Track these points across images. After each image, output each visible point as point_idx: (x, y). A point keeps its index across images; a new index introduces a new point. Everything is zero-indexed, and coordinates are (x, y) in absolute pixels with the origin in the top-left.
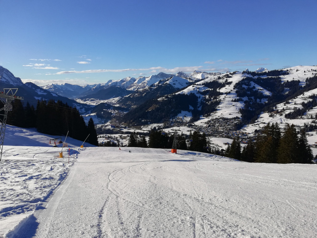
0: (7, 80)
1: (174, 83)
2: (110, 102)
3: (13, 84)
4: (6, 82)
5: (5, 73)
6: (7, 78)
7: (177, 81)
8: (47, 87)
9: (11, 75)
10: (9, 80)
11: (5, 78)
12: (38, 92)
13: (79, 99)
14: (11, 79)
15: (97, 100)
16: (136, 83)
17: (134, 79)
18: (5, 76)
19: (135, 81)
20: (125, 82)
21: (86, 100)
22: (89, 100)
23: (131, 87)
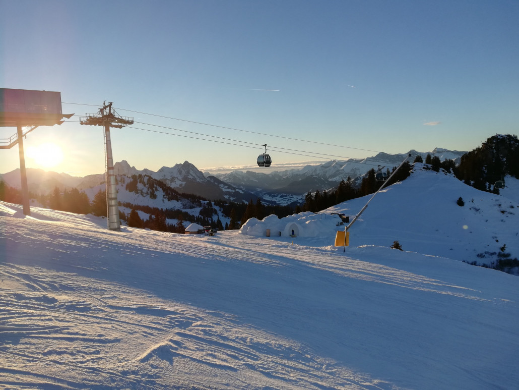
0: (194, 177)
5: (191, 169)
6: (194, 175)
10: (196, 176)
11: (191, 175)
12: (221, 188)
13: (264, 194)
15: (288, 196)
16: (343, 170)
17: (340, 164)
18: (191, 172)
19: (341, 166)
20: (328, 169)
21: (274, 196)
22: (279, 196)
23: (334, 175)
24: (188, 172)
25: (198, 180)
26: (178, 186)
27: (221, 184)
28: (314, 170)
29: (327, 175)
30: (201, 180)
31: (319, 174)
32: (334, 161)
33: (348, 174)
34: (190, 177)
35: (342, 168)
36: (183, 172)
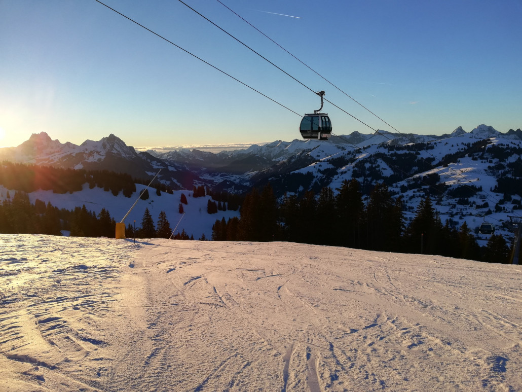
0: (119, 151)
1: (318, 154)
2: (243, 177)
3: (125, 156)
4: (117, 153)
5: (116, 142)
6: (119, 149)
7: (323, 151)
8: (167, 156)
9: (123, 145)
10: (121, 151)
11: (116, 150)
12: (153, 165)
13: (205, 173)
14: (123, 149)
15: (229, 175)
16: (287, 150)
17: (286, 144)
18: (116, 146)
19: (286, 146)
20: (272, 149)
21: (214, 175)
22: (219, 175)
23: (279, 155)
24: (112, 147)
25: (123, 155)
26: (96, 161)
27: (154, 161)
28: (259, 149)
29: (272, 155)
30: (128, 156)
31: (264, 154)
32: (280, 141)
33: (292, 154)
34: (114, 151)
35: (287, 148)
36: (108, 146)
